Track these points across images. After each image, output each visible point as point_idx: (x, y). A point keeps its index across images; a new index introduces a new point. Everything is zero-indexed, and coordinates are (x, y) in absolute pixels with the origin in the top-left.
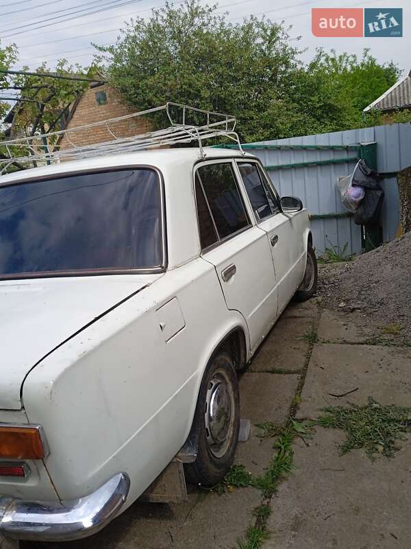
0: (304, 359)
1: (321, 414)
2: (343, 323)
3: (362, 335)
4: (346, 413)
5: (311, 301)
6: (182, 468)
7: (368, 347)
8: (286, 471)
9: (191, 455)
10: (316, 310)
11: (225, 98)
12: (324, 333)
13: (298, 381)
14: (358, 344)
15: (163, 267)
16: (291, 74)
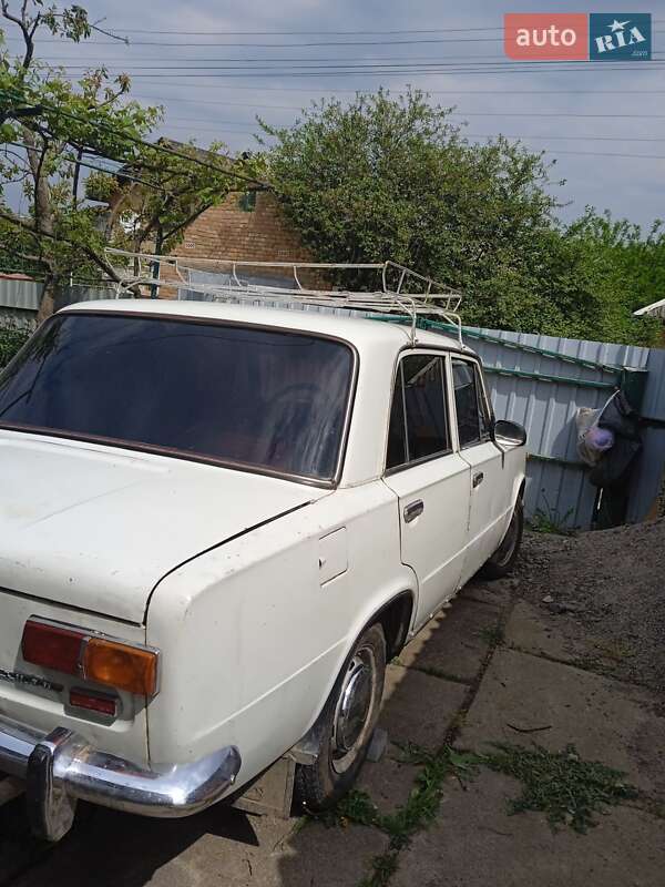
0: (478, 666)
1: (493, 750)
2: (545, 627)
3: (569, 651)
4: (528, 757)
5: (502, 583)
6: (293, 770)
7: (577, 671)
8: (428, 817)
9: (309, 754)
10: (508, 598)
11: (432, 248)
12: (516, 636)
13: (464, 696)
14: (563, 662)
15: (333, 482)
16: (538, 235)
